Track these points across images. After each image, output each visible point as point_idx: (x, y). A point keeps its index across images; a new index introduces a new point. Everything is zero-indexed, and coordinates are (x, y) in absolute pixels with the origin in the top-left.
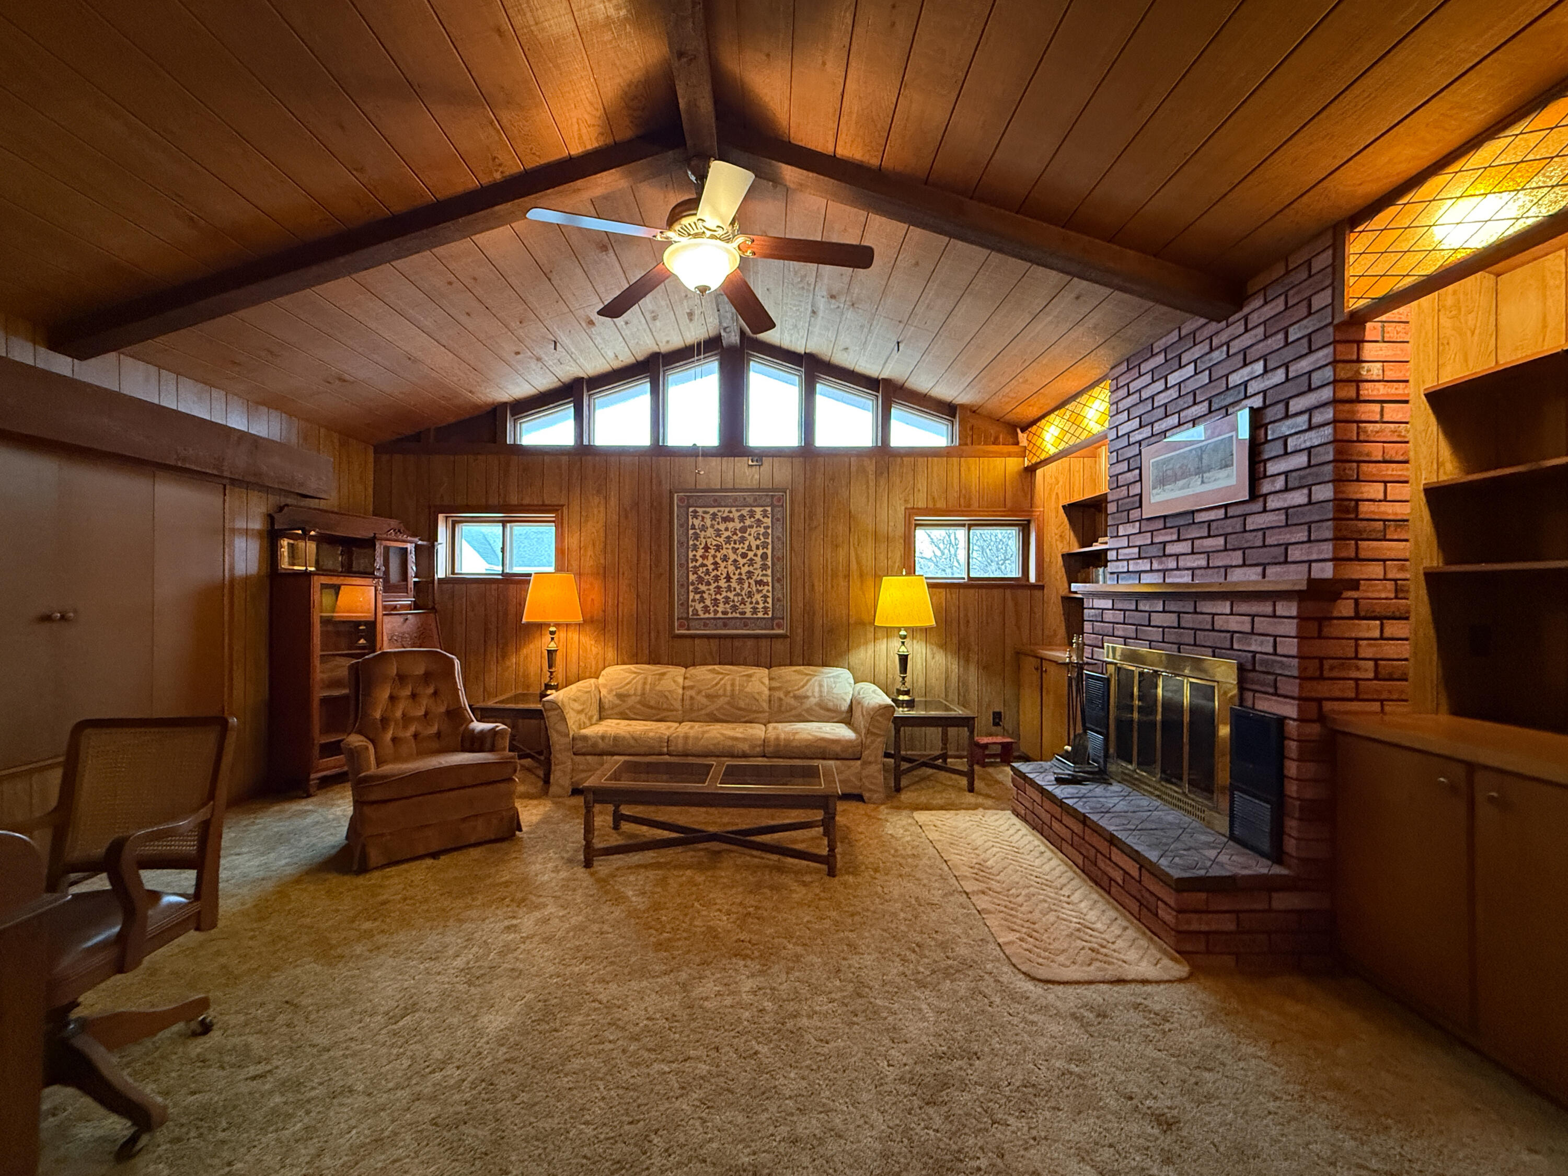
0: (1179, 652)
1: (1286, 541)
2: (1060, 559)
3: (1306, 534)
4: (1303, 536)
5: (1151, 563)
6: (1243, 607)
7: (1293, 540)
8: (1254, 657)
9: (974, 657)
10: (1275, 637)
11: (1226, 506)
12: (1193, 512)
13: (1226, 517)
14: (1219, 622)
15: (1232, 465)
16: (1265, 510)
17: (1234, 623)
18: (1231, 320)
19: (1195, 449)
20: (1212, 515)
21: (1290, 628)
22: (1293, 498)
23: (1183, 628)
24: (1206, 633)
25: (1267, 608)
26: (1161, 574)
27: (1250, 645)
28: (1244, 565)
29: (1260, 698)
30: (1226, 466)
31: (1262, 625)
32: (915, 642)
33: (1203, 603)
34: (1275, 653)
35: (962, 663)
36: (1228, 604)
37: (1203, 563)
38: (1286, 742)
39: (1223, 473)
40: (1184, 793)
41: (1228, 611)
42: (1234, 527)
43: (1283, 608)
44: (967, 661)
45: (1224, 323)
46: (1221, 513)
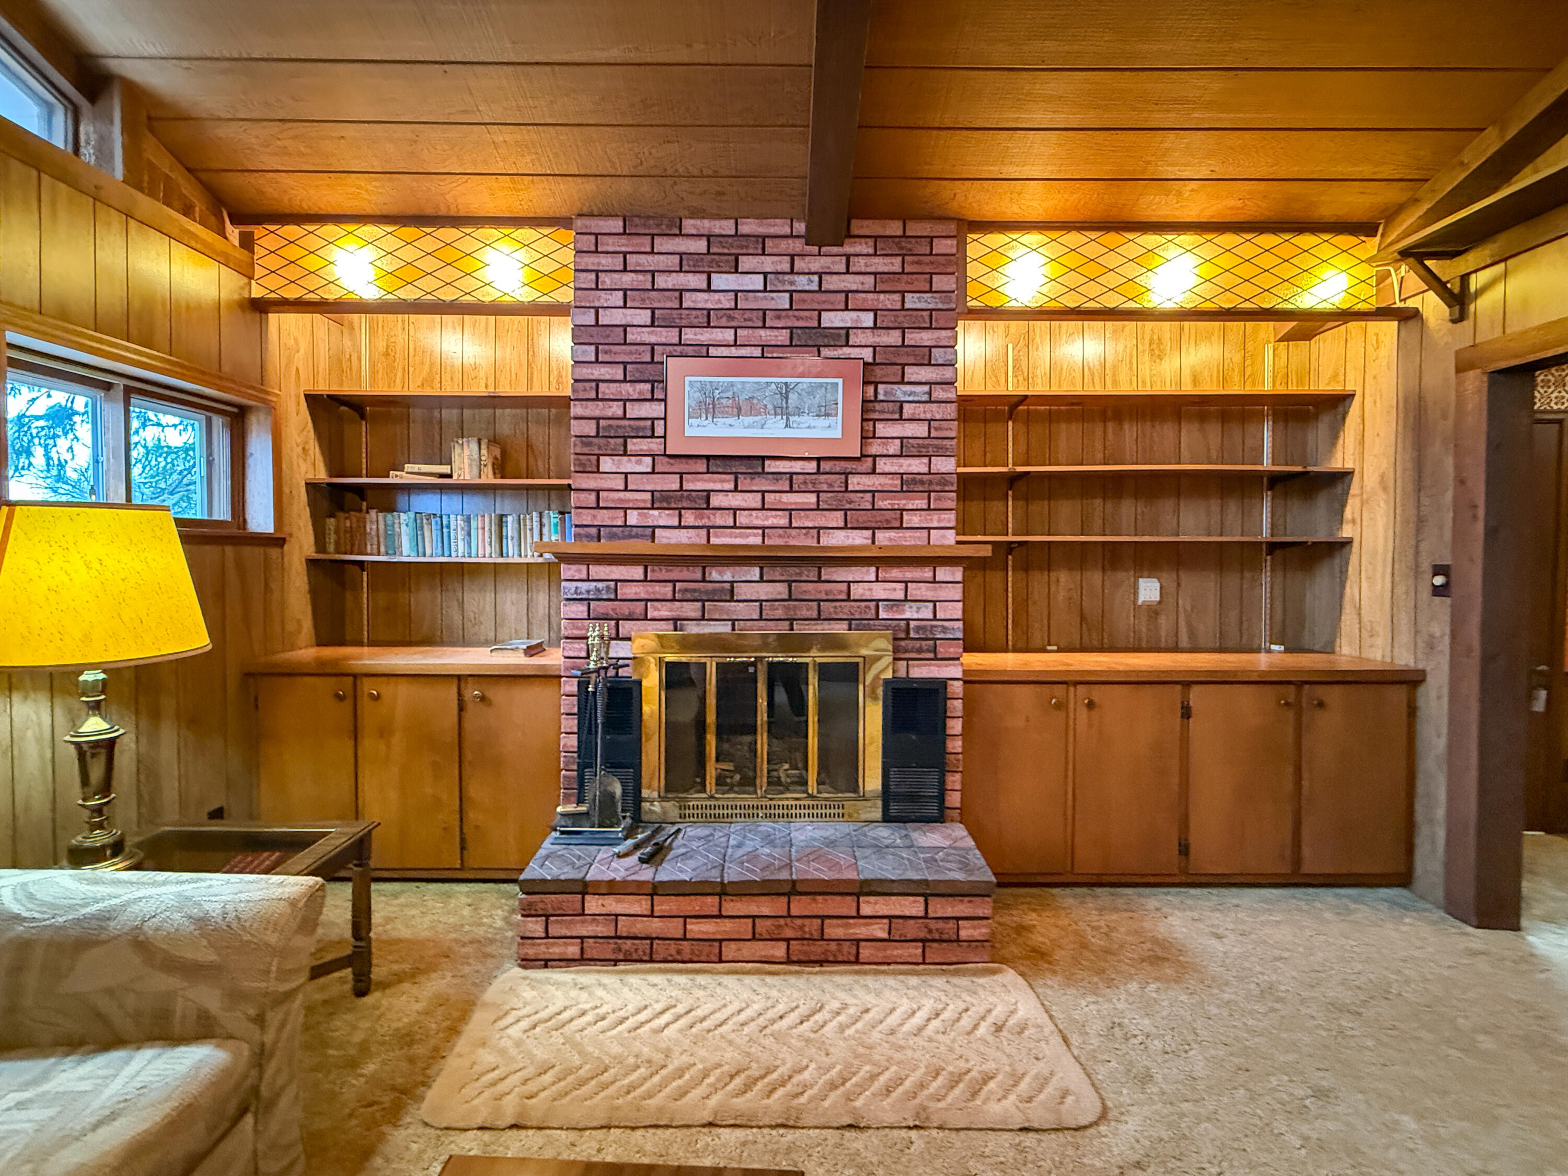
0: (792, 629)
1: (901, 507)
2: (303, 490)
3: (926, 501)
4: (922, 504)
5: (680, 516)
6: (895, 573)
7: (910, 507)
8: (908, 625)
9: (168, 704)
10: (934, 602)
11: (819, 460)
12: (763, 458)
13: (818, 472)
14: (858, 591)
15: (836, 415)
16: (874, 472)
17: (879, 591)
18: (824, 249)
19: (777, 384)
20: (797, 467)
21: (956, 592)
22: (910, 465)
23: (796, 600)
24: (838, 604)
25: (927, 573)
26: (704, 532)
27: (903, 611)
28: (845, 527)
29: (914, 666)
30: (827, 415)
31: (916, 591)
32: (16, 697)
33: (829, 570)
34: (935, 618)
35: (144, 723)
36: (873, 569)
37: (784, 522)
38: (949, 703)
39: (822, 422)
40: (811, 797)
41: (873, 578)
42: (830, 485)
43: (943, 573)
44: (155, 715)
45: (815, 249)
46: (811, 467)
